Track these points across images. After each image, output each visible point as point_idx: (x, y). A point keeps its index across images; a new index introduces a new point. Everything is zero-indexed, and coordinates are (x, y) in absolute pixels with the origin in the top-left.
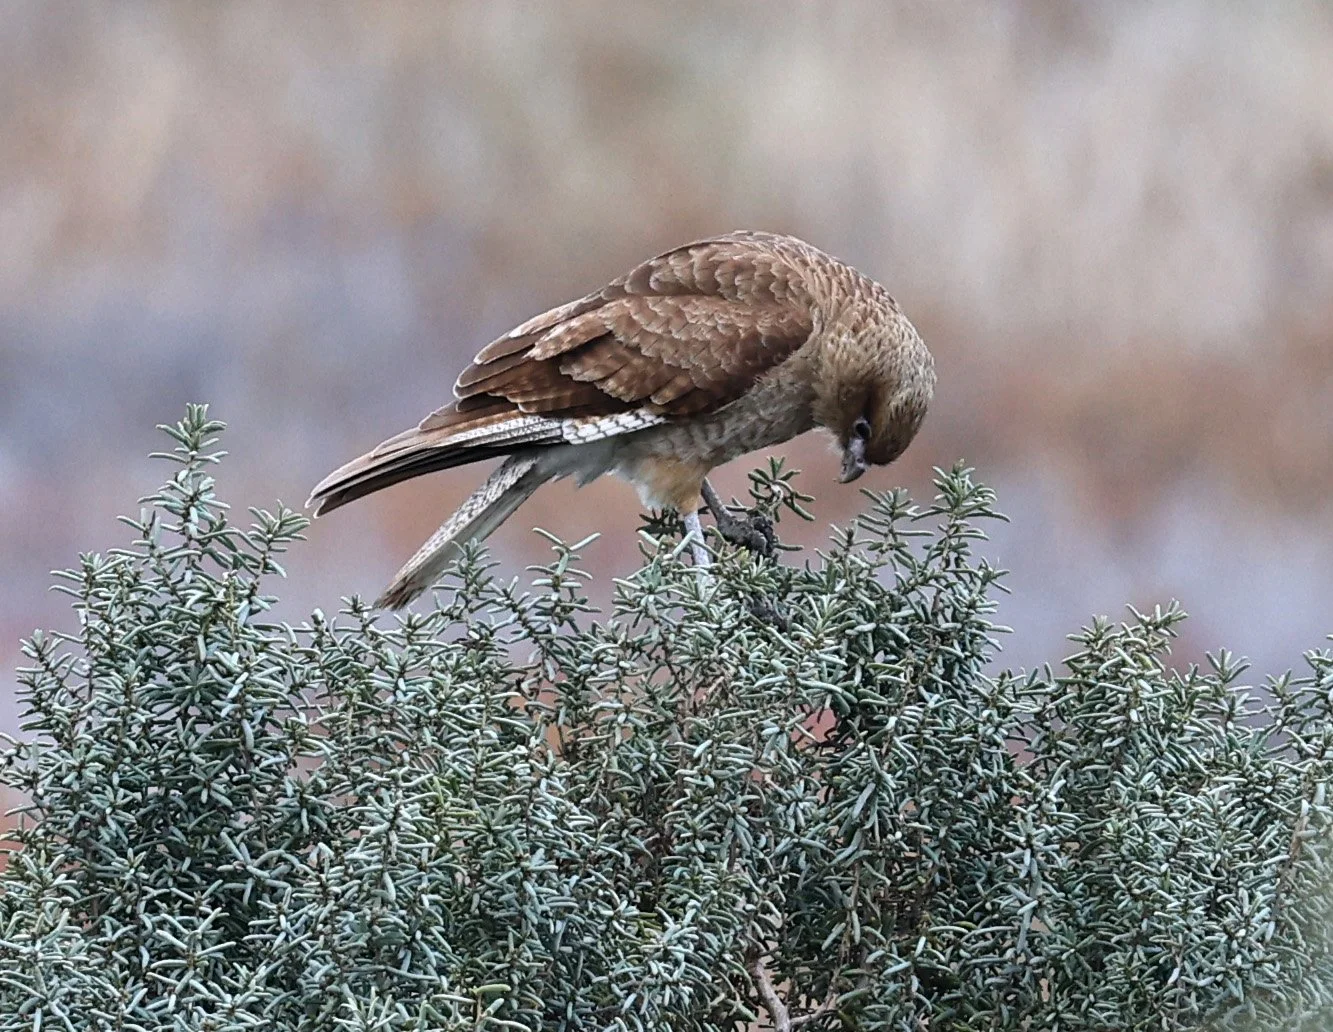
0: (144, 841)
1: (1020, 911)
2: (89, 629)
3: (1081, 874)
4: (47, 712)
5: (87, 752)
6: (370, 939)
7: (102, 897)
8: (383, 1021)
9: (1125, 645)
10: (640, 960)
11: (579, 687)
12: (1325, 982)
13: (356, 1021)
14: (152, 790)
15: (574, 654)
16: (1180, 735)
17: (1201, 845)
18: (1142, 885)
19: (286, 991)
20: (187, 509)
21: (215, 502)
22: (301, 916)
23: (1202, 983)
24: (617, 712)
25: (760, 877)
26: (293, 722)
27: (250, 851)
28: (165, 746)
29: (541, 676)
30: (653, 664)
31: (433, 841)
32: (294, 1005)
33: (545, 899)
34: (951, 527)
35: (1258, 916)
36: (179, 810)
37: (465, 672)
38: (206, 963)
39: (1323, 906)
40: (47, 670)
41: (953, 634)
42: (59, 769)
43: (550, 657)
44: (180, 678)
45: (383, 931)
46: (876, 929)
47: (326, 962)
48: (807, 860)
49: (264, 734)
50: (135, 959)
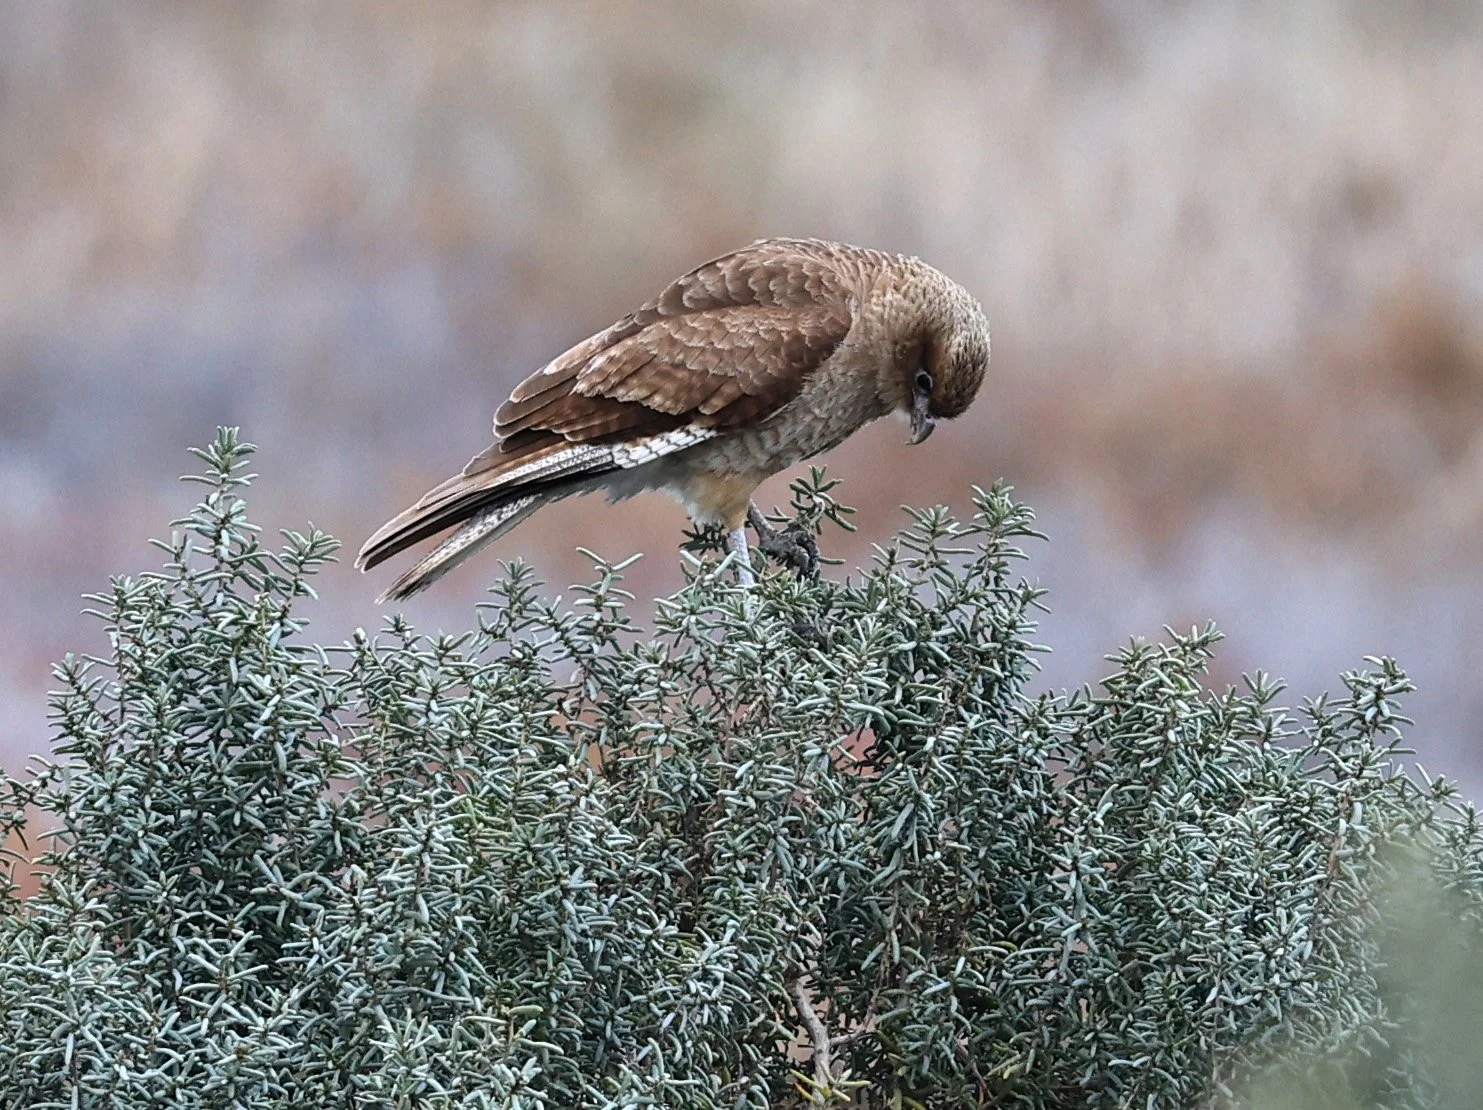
0: (177, 864)
1: (1064, 933)
2: (120, 652)
3: (1119, 894)
4: (79, 735)
5: (119, 775)
6: (403, 960)
7: (135, 920)
8: (418, 1044)
9: (1162, 666)
10: (679, 980)
11: (620, 707)
12: (1362, 1003)
13: (392, 1043)
14: (185, 813)
15: (616, 674)
16: (1217, 756)
17: (1239, 864)
18: (1180, 905)
19: (320, 1013)
20: (219, 532)
21: (246, 525)
22: (334, 938)
23: (1240, 1002)
24: (657, 732)
25: (801, 898)
26: (325, 744)
27: (283, 873)
28: (198, 769)
29: (582, 695)
30: (694, 685)
31: (466, 863)
32: (329, 1027)
33: (585, 917)
34: (990, 546)
35: (1296, 936)
36: (212, 832)
37: (506, 691)
38: (239, 987)
39: (1361, 926)
40: (79, 693)
41: (992, 654)
42: (91, 792)
43: (592, 676)
44: (212, 701)
45: (417, 953)
46: (916, 949)
47: (361, 984)
48: (847, 880)
49: (297, 756)
50: (168, 982)
